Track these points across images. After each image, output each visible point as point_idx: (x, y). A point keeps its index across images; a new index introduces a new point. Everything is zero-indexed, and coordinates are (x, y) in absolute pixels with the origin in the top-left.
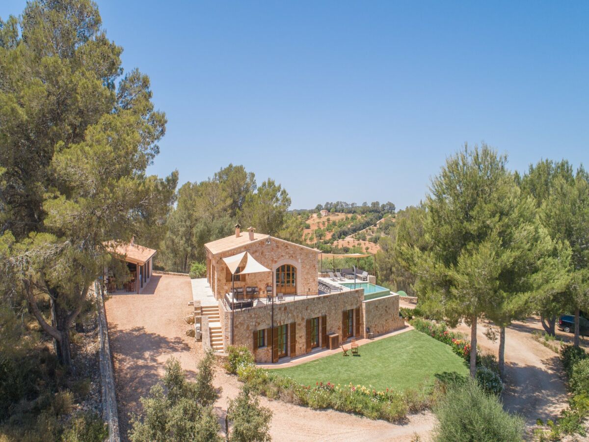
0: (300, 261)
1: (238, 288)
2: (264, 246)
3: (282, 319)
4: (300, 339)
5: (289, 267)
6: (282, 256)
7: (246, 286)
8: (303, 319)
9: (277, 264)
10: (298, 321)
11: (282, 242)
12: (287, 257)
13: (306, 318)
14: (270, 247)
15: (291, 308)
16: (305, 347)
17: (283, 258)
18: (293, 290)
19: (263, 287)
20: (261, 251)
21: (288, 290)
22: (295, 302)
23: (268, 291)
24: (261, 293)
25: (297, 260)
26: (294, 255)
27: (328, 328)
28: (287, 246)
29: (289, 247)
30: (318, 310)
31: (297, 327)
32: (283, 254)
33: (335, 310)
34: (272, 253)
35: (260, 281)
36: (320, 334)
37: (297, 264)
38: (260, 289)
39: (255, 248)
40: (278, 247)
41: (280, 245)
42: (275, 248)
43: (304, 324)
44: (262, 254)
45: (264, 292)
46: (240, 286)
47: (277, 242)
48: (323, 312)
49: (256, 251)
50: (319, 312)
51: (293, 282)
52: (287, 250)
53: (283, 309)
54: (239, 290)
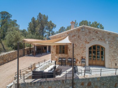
0: (107, 42)
1: (63, 58)
2: (80, 32)
5: (99, 47)
6: (93, 39)
7: (68, 57)
9: (89, 44)
11: (93, 29)
12: (97, 39)
14: (84, 33)
15: (96, 84)
17: (93, 40)
18: (102, 63)
19: (79, 59)
20: (78, 35)
21: (98, 63)
22: (102, 78)
23: (82, 62)
24: (78, 62)
25: (105, 42)
26: (102, 38)
28: (97, 32)
29: (99, 32)
32: (94, 38)
34: (86, 37)
35: (77, 55)
37: (105, 45)
38: (77, 60)
39: (73, 34)
40: (90, 32)
41: (91, 31)
42: (88, 34)
44: (78, 37)
45: (80, 62)
46: (64, 57)
47: (89, 29)
49: (75, 36)
51: (102, 57)
52: (97, 35)
53: (86, 84)
54: (63, 59)
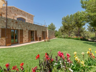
2: (11, 9)
3: (14, 26)
4: (25, 37)
5: (22, 18)
6: (20, 14)
8: (27, 29)
10: (24, 29)
13: (29, 29)
14: (14, 10)
16: (28, 40)
27: (37, 35)
28: (21, 11)
30: (34, 28)
31: (24, 32)
33: (40, 30)
34: (15, 12)
36: (35, 36)
37: (26, 18)
40: (18, 11)
43: (27, 31)
47: (17, 9)
48: (36, 29)
50: (34, 29)
